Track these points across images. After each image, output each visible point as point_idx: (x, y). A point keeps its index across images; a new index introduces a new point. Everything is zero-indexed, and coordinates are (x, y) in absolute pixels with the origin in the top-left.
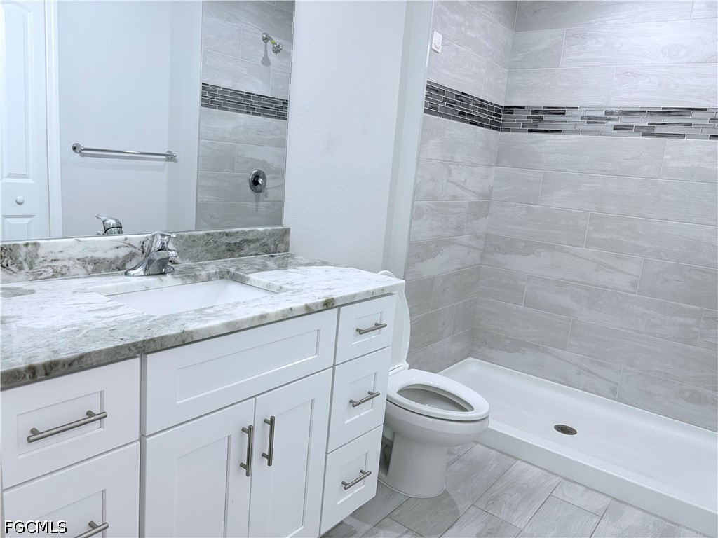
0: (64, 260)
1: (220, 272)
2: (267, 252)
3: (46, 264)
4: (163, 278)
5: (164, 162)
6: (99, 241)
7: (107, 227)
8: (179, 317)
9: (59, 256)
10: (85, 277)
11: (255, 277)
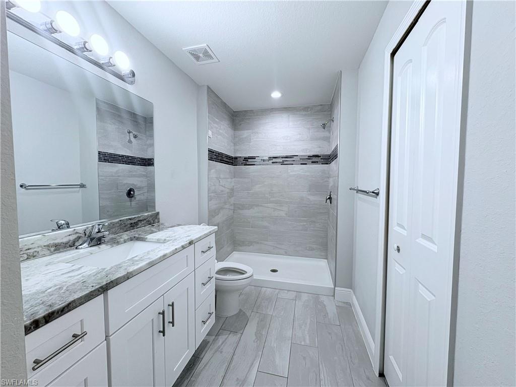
0: (34, 248)
1: (131, 238)
2: (150, 224)
3: (22, 253)
4: (101, 246)
5: (78, 189)
6: (56, 234)
7: (60, 225)
8: (121, 266)
9: (31, 246)
10: (49, 255)
11: (149, 237)
